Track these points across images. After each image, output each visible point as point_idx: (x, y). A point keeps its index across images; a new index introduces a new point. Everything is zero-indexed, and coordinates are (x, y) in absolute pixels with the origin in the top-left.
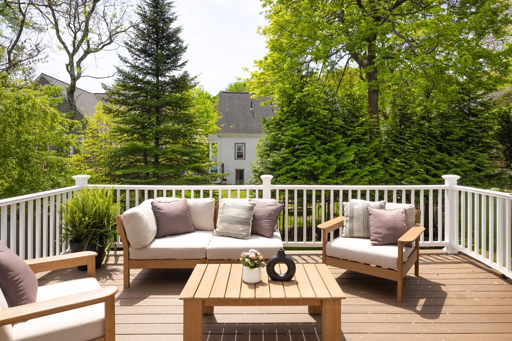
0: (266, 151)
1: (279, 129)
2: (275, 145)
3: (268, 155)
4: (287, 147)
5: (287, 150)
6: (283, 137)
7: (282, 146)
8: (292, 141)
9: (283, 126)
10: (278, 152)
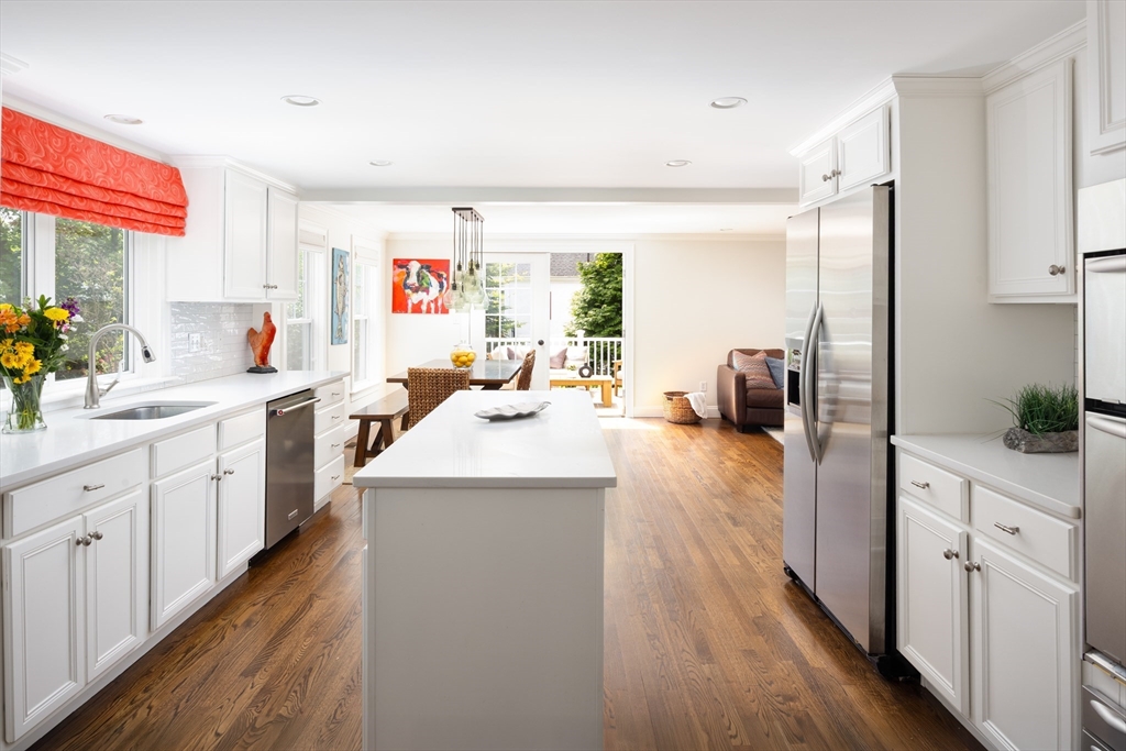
0: (582, 308)
1: (600, 280)
2: (595, 301)
3: (586, 313)
4: (609, 304)
5: (610, 308)
6: (605, 291)
7: (603, 303)
8: (616, 295)
9: (604, 277)
10: (598, 310)
